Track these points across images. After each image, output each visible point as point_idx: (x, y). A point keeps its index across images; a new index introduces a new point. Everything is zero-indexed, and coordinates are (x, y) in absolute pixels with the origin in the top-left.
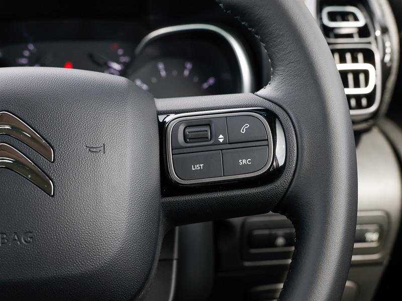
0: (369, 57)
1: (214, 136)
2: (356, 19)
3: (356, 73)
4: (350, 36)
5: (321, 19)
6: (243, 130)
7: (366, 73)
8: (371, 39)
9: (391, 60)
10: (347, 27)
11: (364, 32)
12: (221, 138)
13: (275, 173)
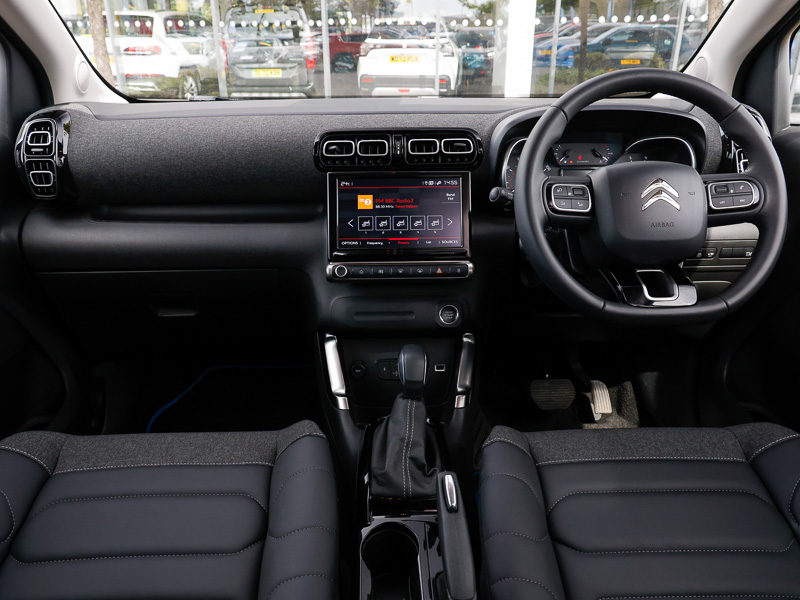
1: (728, 191)
6: (741, 188)
12: (732, 191)
13: (754, 206)
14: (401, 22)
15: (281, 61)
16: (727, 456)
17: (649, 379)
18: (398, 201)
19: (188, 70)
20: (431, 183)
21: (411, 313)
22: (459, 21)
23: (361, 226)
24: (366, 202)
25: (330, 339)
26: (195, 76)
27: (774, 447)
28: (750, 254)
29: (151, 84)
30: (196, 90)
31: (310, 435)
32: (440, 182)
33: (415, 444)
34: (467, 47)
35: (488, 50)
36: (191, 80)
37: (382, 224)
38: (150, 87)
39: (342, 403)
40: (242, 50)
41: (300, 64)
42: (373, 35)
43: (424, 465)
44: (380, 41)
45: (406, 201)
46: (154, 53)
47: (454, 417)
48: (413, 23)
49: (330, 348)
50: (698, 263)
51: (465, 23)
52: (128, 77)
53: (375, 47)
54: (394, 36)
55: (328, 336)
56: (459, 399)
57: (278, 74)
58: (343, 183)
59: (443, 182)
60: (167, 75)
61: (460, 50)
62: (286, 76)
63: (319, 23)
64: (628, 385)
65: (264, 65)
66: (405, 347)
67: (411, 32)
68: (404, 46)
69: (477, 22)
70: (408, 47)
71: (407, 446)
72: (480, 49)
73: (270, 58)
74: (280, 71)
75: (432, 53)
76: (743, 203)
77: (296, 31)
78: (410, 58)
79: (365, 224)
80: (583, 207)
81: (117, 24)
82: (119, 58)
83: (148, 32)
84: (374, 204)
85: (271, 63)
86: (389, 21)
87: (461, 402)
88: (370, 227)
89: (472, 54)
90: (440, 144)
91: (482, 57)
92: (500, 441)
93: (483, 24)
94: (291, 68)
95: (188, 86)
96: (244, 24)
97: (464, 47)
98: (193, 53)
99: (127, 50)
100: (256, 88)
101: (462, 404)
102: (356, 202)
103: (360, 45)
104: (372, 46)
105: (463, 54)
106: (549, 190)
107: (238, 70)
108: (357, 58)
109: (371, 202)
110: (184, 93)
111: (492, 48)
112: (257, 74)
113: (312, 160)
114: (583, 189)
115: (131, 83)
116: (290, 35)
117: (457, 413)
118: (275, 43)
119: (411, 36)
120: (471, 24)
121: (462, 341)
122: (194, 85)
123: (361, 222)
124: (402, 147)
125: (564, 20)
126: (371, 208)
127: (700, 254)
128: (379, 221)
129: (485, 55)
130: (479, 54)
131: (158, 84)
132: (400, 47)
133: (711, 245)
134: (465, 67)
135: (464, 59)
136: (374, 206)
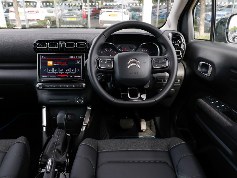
0: (180, 49)
1: (159, 62)
2: (179, 42)
3: (178, 52)
4: (177, 45)
5: (172, 42)
6: (163, 61)
7: (180, 52)
8: (181, 46)
9: (184, 50)
10: (177, 44)
11: (180, 45)
12: (160, 62)
14: (115, 4)
15: (78, 16)
16: (161, 149)
17: (158, 119)
18: (61, 63)
19: (48, 18)
20: (72, 57)
21: (67, 99)
22: (133, 4)
23: (48, 71)
24: (50, 63)
25: (44, 107)
26: (50, 20)
27: (176, 146)
28: (179, 81)
29: (36, 22)
30: (50, 24)
31: (18, 143)
32: (75, 57)
33: (59, 145)
34: (133, 12)
35: (140, 13)
36: (48, 21)
37: (56, 70)
38: (36, 23)
39: (44, 129)
40: (66, 12)
41: (81, 16)
42: (104, 8)
43: (61, 152)
44: (106, 10)
45: (63, 63)
46: (36, 13)
47: (80, 134)
48: (119, 4)
49: (44, 110)
50: (163, 84)
51: (135, 5)
52: (29, 20)
53: (104, 12)
54: (113, 8)
55: (43, 106)
56: (83, 128)
57: (75, 20)
58: (43, 57)
59: (76, 57)
60: (41, 20)
61: (131, 13)
62: (77, 20)
63: (87, 4)
64: (152, 120)
65: (73, 17)
66: (60, 112)
67: (119, 7)
68: (113, 11)
69: (138, 5)
70: (114, 12)
71: (56, 145)
72: (138, 13)
73: (74, 15)
74: (76, 19)
75: (121, 14)
76: (163, 66)
77: (81, 6)
78: (115, 15)
79: (50, 70)
80: (110, 67)
81: (25, 4)
82: (26, 14)
83: (35, 6)
84: (53, 64)
85: (75, 16)
86: (111, 4)
87: (84, 129)
88: (52, 72)
89: (135, 14)
90: (76, 44)
91: (138, 15)
92: (84, 144)
93: (140, 5)
94: (78, 18)
95: (47, 23)
96: (67, 4)
97: (132, 12)
98: (49, 13)
99: (28, 12)
100: (68, 24)
101: (84, 130)
102: (47, 63)
103: (99, 11)
104: (103, 11)
105: (132, 14)
106: (98, 61)
107: (63, 18)
108: (99, 15)
109: (52, 63)
110: (46, 26)
111: (141, 13)
112: (68, 19)
113: (33, 49)
114: (110, 61)
115: (30, 22)
116: (80, 8)
117: (82, 133)
118: (76, 10)
119: (118, 8)
120: (136, 5)
121: (87, 109)
122: (50, 23)
123: (49, 70)
124: (63, 45)
125: (161, 4)
126: (52, 65)
127: (163, 81)
128: (55, 69)
129: (139, 14)
130: (137, 14)
131: (38, 22)
132: (112, 12)
133: (166, 78)
134: (133, 18)
135: (132, 16)
136: (53, 65)
